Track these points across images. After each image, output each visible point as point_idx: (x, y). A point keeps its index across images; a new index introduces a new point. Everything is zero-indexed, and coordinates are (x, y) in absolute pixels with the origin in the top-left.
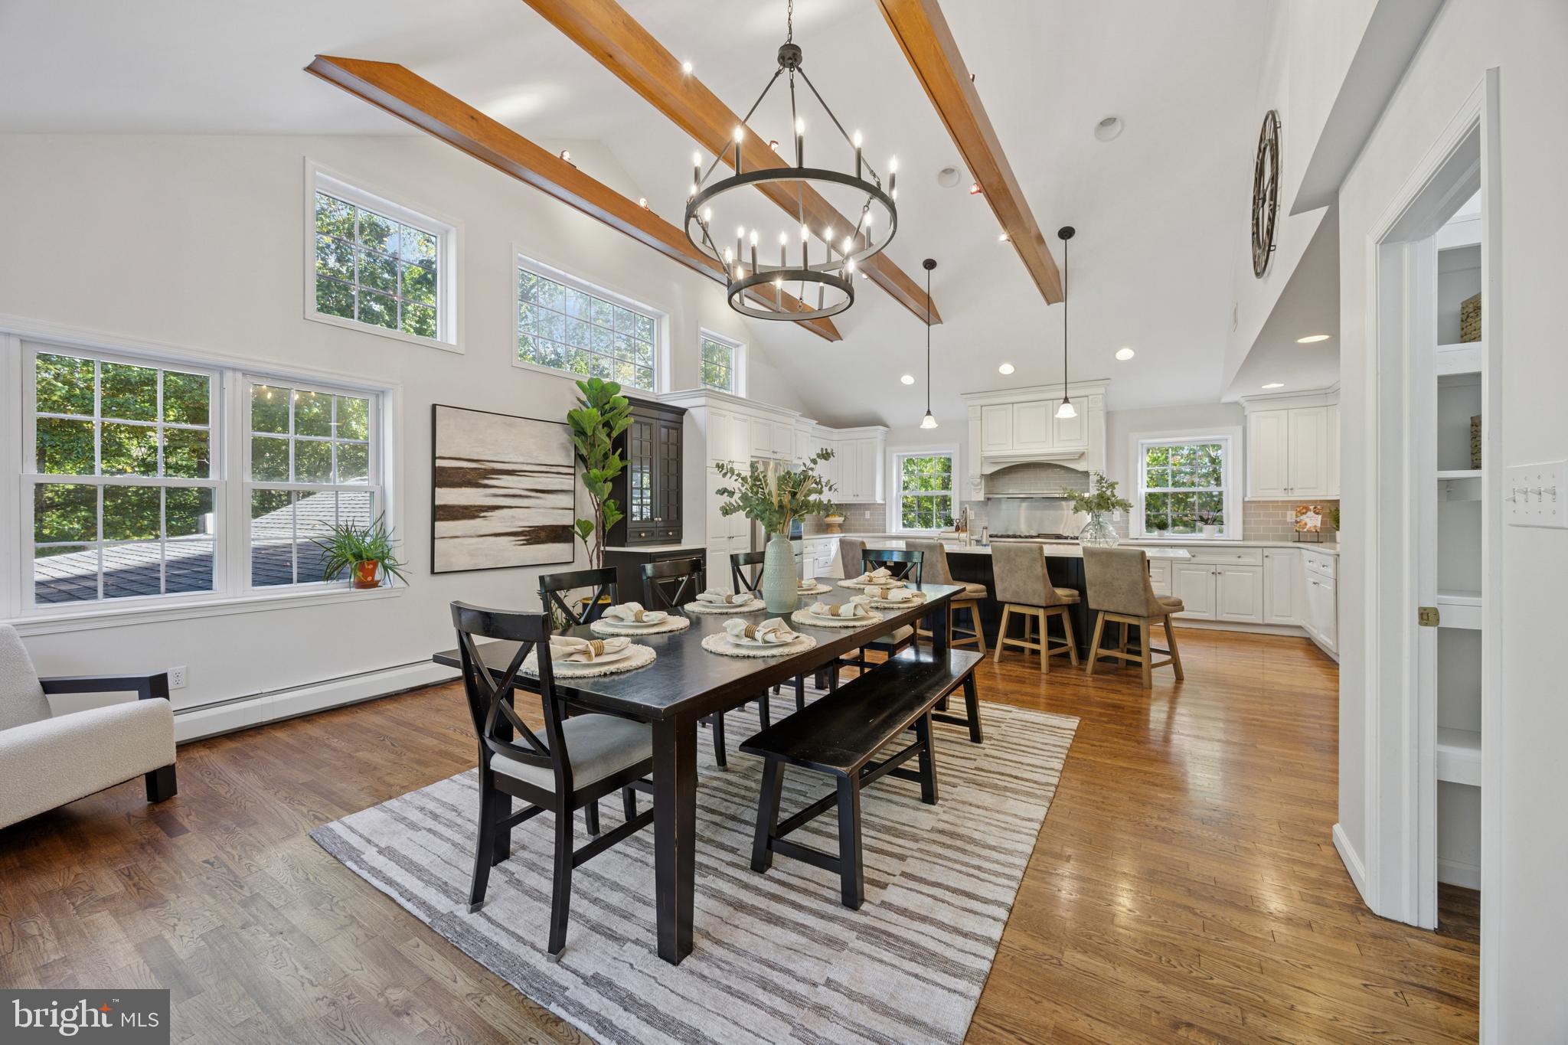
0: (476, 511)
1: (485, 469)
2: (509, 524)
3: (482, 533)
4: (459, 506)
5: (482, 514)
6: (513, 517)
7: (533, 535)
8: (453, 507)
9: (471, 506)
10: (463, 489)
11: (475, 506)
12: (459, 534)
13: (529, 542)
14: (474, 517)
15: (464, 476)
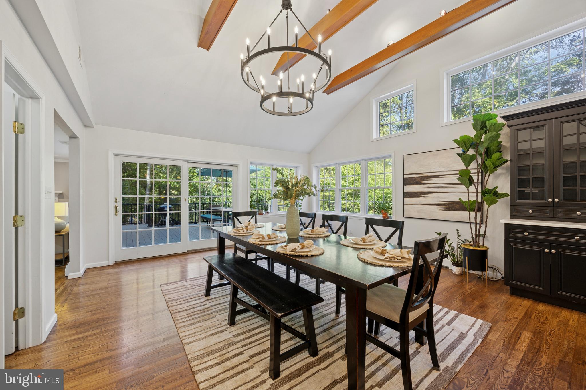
0: (420, 194)
1: (424, 177)
2: (436, 200)
3: (423, 204)
4: (413, 193)
5: (423, 196)
6: (438, 197)
7: (451, 206)
8: (410, 193)
9: (418, 192)
10: (414, 185)
11: (420, 192)
12: (413, 203)
13: (448, 209)
14: (419, 197)
15: (415, 180)
